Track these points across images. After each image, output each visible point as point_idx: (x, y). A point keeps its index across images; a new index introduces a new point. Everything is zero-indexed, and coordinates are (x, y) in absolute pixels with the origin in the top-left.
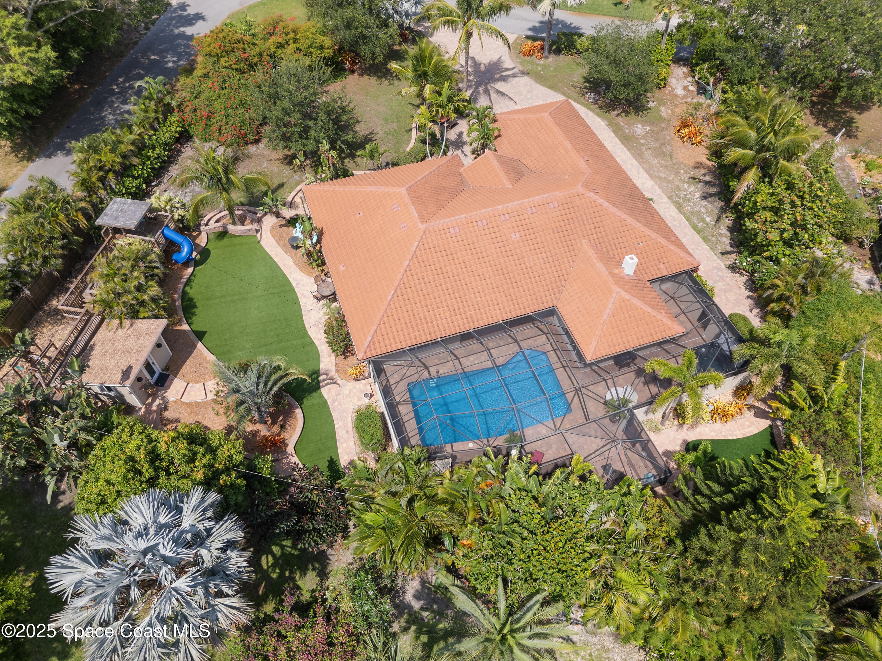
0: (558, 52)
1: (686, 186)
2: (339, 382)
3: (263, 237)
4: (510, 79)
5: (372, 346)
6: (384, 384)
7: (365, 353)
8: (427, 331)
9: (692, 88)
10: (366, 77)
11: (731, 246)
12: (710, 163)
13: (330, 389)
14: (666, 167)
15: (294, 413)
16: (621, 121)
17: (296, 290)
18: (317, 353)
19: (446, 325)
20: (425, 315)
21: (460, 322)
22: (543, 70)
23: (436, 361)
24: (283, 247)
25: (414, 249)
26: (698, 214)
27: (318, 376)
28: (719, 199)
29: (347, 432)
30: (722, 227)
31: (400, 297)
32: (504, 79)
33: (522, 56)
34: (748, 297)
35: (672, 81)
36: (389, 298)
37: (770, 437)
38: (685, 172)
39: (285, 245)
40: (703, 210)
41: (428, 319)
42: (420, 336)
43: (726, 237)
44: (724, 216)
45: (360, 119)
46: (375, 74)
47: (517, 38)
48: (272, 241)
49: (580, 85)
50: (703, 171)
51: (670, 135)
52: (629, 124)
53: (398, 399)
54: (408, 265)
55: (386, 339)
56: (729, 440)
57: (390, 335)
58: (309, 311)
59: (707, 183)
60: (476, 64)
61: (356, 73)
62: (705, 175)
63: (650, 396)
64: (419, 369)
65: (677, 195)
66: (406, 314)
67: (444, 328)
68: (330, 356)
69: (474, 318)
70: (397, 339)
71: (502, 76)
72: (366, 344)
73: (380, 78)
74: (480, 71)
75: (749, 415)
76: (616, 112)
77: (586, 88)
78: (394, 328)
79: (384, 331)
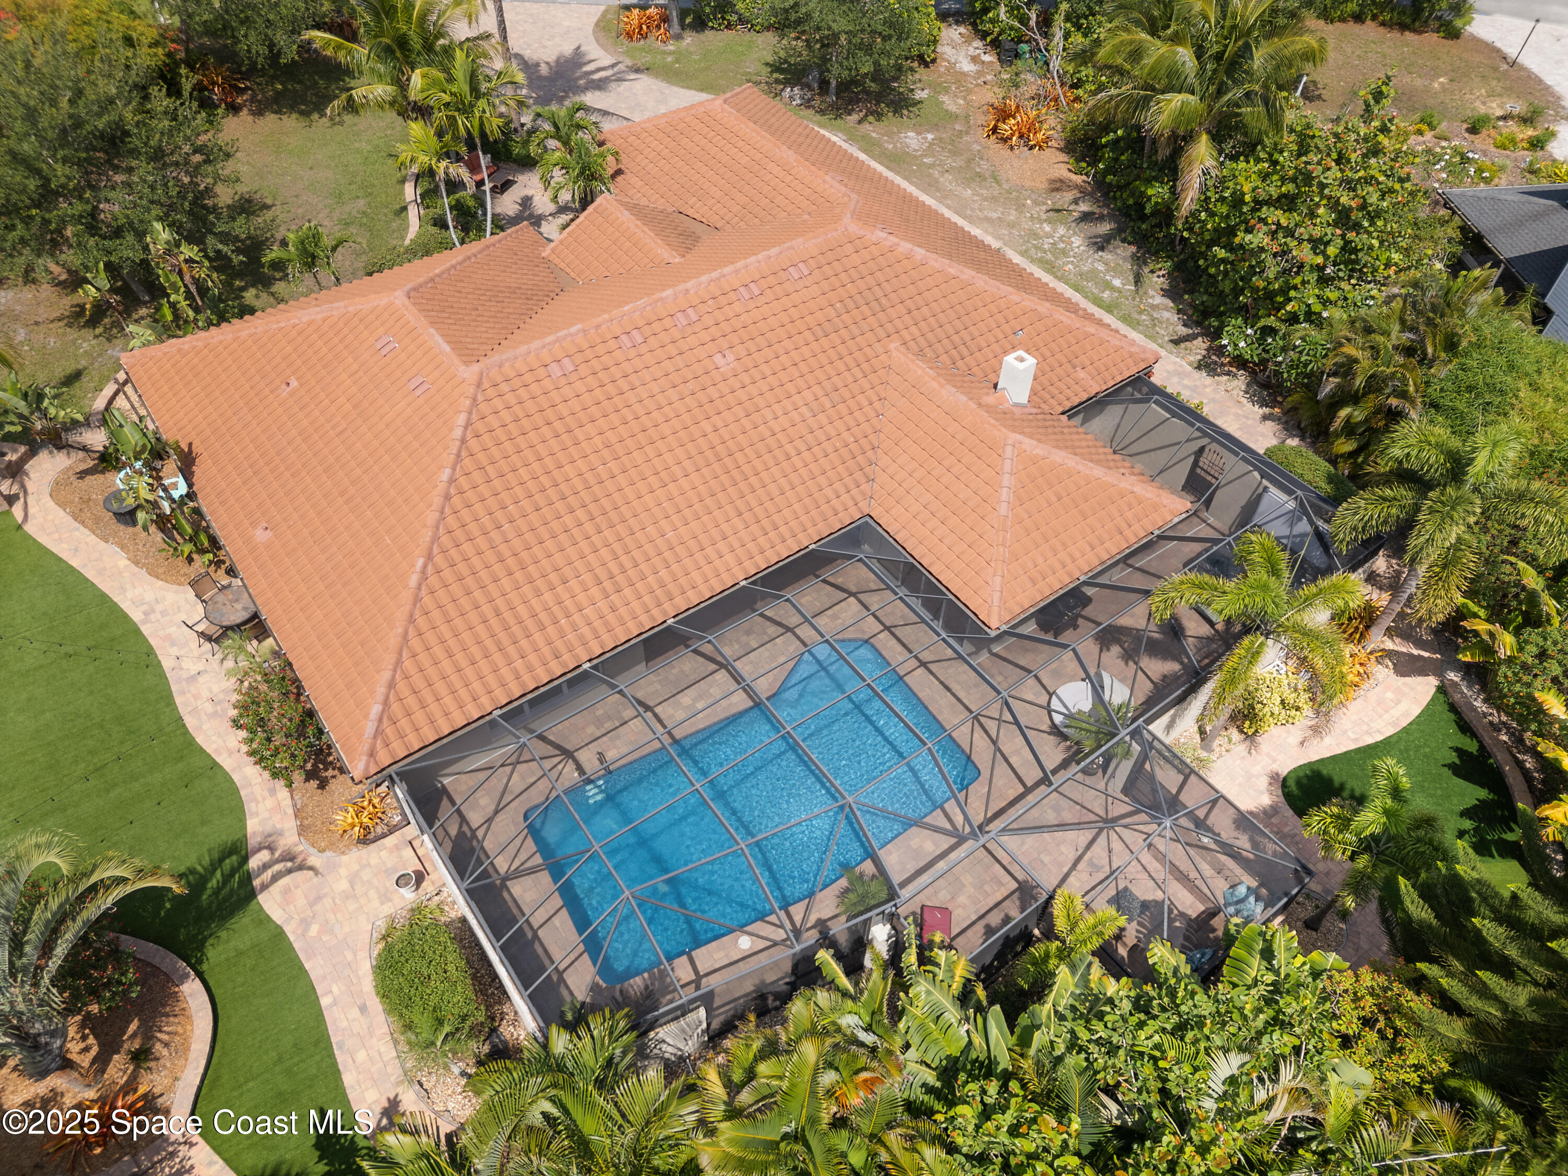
0: (700, 24)
1: (1047, 228)
2: (315, 860)
3: (32, 511)
4: (613, 85)
5: (390, 731)
6: (453, 831)
7: (372, 754)
8: (546, 651)
9: (987, 58)
10: (271, 118)
11: (1185, 325)
12: (1078, 179)
13: (286, 891)
14: (994, 199)
15: (175, 996)
16: (871, 129)
17: (145, 630)
18: (234, 791)
19: (597, 624)
20: (531, 609)
21: (635, 605)
22: (677, 61)
23: (592, 731)
24: (95, 527)
25: (458, 433)
26: (1092, 275)
27: (245, 859)
28: (1124, 241)
29: (363, 1009)
30: (1151, 292)
31: (447, 574)
32: (600, 85)
33: (626, 42)
34: (1265, 418)
35: (945, 50)
36: (414, 580)
37: (1452, 716)
38: (1036, 203)
39: (97, 520)
40: (1101, 267)
41: (543, 616)
42: (531, 670)
43: (1166, 309)
44: (1146, 270)
45: (269, 201)
46: (292, 108)
47: (606, 12)
48: (60, 516)
49: (764, 79)
50: (1069, 196)
51: (978, 140)
52: (890, 135)
53: (502, 864)
54: (452, 481)
55: (429, 699)
56: (1369, 747)
57: (440, 687)
58: (192, 679)
59: (1086, 217)
60: (529, 67)
61: (245, 111)
62: (1076, 202)
63: (1150, 686)
64: (547, 764)
65: (1037, 248)
66: (473, 617)
67: (594, 631)
68: (273, 792)
69: (671, 586)
70: (463, 693)
71: (593, 81)
72: (370, 728)
73: (305, 114)
74: (540, 78)
75: (1383, 673)
76: (855, 117)
77: (777, 81)
78: (446, 665)
79: (418, 681)
